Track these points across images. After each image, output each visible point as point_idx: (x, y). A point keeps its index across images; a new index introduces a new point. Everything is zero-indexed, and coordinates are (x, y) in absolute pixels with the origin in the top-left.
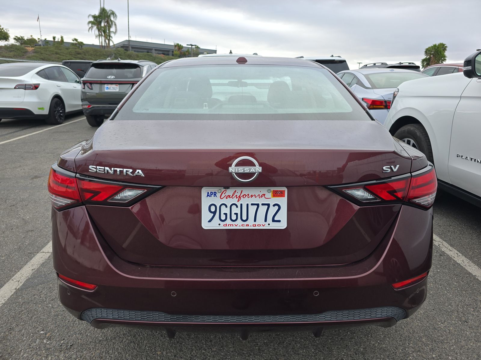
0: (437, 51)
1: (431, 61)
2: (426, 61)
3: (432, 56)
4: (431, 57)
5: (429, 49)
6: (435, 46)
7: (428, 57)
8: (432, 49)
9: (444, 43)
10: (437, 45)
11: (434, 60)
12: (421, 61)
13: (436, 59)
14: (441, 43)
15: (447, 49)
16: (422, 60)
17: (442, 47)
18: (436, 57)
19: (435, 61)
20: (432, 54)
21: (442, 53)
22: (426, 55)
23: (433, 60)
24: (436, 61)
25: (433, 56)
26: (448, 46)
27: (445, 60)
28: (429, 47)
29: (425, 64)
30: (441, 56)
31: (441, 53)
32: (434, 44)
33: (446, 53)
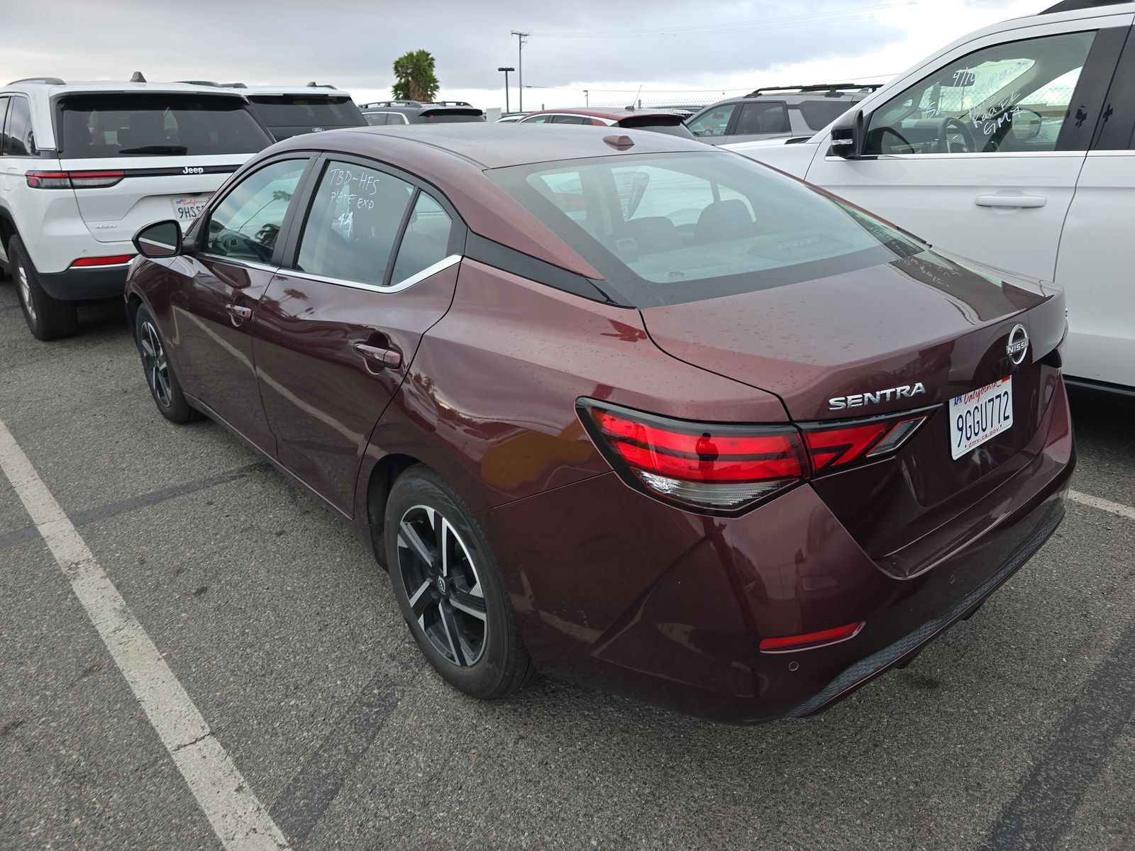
0: (417, 67)
1: (411, 89)
2: (401, 90)
3: (410, 78)
4: (408, 81)
5: (401, 62)
6: (411, 55)
7: (403, 80)
8: (408, 63)
9: (427, 50)
10: (415, 54)
11: (417, 89)
12: (392, 89)
13: (419, 85)
14: (422, 49)
15: (435, 63)
16: (394, 87)
17: (425, 59)
18: (419, 82)
19: (419, 90)
20: (410, 74)
21: (428, 73)
22: (398, 76)
23: (415, 88)
24: (421, 89)
25: (412, 78)
26: (434, 58)
27: (437, 87)
28: (400, 59)
29: (401, 96)
30: (428, 79)
31: (426, 73)
32: (409, 51)
33: (436, 73)
